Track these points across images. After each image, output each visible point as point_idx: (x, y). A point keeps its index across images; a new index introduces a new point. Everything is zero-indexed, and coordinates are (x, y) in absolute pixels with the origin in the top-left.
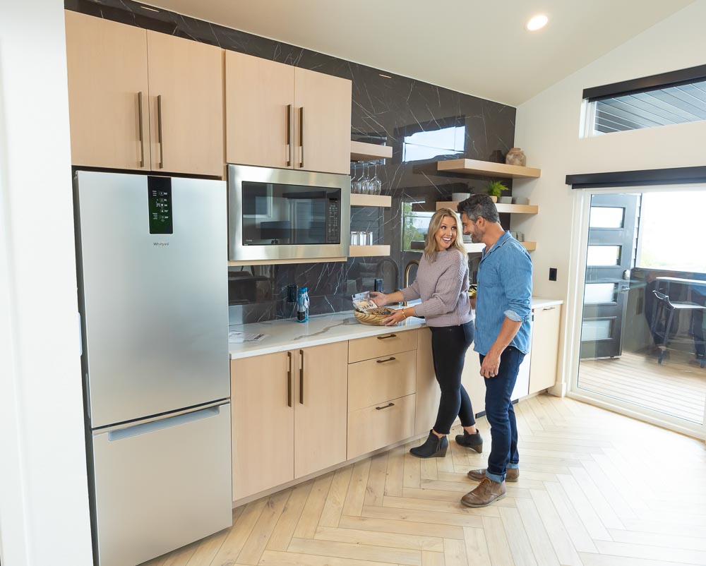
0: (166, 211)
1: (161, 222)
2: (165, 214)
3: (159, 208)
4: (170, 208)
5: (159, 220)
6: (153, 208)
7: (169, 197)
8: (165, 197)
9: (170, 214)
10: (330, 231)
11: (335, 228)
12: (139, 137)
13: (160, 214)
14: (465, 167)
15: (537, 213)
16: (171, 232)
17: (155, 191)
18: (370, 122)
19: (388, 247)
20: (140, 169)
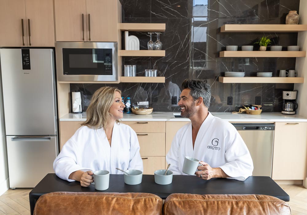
0: (28, 61)
1: (26, 66)
2: (28, 62)
3: (26, 60)
4: (29, 60)
5: (26, 65)
6: (23, 61)
7: (29, 56)
8: (27, 56)
9: (29, 62)
10: (106, 69)
11: (109, 67)
12: (23, 35)
13: (26, 62)
14: (226, 30)
15: (305, 56)
16: (30, 69)
17: (24, 54)
18: (167, 9)
19: (164, 78)
20: (24, 46)
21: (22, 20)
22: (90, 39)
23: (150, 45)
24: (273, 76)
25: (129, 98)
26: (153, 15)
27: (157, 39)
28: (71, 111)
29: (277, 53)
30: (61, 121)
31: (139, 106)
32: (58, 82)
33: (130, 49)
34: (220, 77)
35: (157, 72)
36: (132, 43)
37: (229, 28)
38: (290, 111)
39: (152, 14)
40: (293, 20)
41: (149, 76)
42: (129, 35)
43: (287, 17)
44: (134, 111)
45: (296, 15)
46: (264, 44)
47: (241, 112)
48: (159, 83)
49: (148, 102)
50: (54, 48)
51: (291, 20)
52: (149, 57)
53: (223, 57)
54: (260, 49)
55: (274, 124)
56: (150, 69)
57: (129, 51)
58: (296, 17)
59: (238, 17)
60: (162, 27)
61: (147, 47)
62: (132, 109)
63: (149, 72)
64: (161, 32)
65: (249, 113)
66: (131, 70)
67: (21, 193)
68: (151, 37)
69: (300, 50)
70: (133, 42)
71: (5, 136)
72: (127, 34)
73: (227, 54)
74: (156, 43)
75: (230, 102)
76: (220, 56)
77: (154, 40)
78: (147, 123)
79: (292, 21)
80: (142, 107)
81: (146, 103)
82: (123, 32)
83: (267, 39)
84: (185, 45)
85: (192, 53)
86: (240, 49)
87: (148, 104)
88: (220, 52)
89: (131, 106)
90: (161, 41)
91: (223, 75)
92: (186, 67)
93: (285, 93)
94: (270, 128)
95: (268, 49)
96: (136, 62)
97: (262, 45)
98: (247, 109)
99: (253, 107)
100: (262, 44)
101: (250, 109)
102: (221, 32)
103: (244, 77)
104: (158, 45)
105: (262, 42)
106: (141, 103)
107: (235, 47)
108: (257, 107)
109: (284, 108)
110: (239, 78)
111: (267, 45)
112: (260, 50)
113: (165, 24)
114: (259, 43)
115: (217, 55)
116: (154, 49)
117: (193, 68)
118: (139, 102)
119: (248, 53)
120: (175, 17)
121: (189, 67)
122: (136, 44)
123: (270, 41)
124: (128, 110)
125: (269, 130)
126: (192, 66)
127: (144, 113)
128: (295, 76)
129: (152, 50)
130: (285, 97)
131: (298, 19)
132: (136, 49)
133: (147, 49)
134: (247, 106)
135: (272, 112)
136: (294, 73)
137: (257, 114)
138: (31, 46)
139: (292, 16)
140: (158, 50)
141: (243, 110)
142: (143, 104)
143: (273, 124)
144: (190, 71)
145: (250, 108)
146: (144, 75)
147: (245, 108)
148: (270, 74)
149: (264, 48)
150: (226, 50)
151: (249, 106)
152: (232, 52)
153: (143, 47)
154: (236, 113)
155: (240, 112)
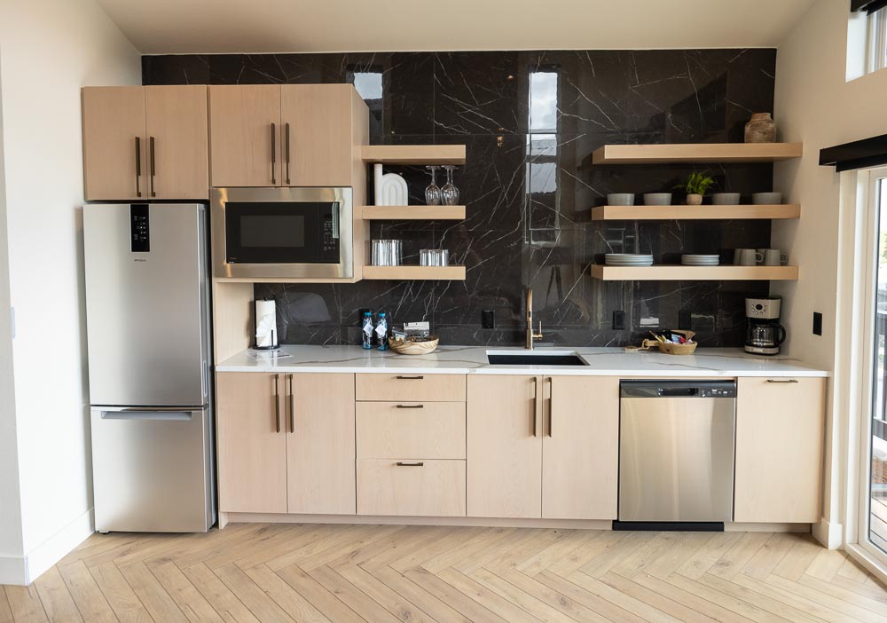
0: (145, 233)
1: (140, 242)
2: (144, 235)
3: (139, 231)
4: (147, 230)
5: (139, 240)
6: (134, 230)
7: (147, 221)
8: (144, 221)
9: (147, 235)
10: (325, 249)
11: (332, 245)
12: (139, 173)
13: (140, 235)
14: (606, 157)
15: (799, 217)
16: (148, 251)
17: (136, 217)
18: (471, 116)
19: (463, 269)
20: (139, 199)
21: (138, 140)
22: (288, 182)
23: (431, 195)
24: (722, 262)
25: (384, 315)
26: (439, 129)
27: (446, 181)
28: (253, 344)
29: (728, 210)
30: (220, 372)
31: (408, 331)
32: (214, 280)
33: (387, 204)
34: (594, 267)
35: (450, 255)
36: (392, 191)
37: (613, 152)
38: (766, 347)
39: (437, 127)
40: (764, 133)
41: (430, 264)
42: (384, 173)
43: (748, 129)
44: (394, 345)
45: (769, 122)
46: (698, 188)
47: (645, 346)
48: (453, 281)
49: (428, 323)
50: (206, 203)
51: (757, 134)
52: (430, 221)
53: (601, 219)
54: (688, 200)
55: (734, 381)
56: (431, 248)
57: (384, 208)
58: (771, 126)
59: (633, 131)
60: (457, 152)
61: (423, 197)
62: (390, 341)
63: (430, 255)
64: (456, 164)
65: (665, 350)
66: (387, 251)
67: (117, 547)
68: (433, 174)
69: (783, 201)
70: (393, 189)
71: (88, 407)
72: (379, 169)
73: (611, 213)
74: (445, 189)
75: (618, 324)
76: (594, 218)
77: (441, 183)
78: (422, 378)
79: (762, 135)
80: (415, 336)
81: (424, 326)
82: (370, 166)
83: (704, 177)
84: (511, 194)
85: (528, 212)
86: (639, 201)
87: (428, 328)
88: (593, 209)
89: (389, 333)
90: (455, 184)
91: (602, 261)
92: (515, 244)
93: (751, 303)
94: (725, 392)
95: (707, 201)
96: (401, 233)
97: (694, 193)
98: (661, 341)
99: (673, 337)
100: (692, 189)
101: (669, 341)
102: (594, 163)
103: (652, 265)
104: (451, 194)
105: (693, 184)
106: (412, 326)
107: (629, 197)
108: (683, 336)
109: (752, 337)
110: (639, 269)
111: (703, 191)
112: (686, 204)
113: (464, 146)
114: (684, 189)
115: (587, 214)
116: (441, 204)
117: (530, 242)
118: (407, 323)
119: (660, 209)
120: (488, 132)
121: (521, 241)
122: (400, 193)
123: (711, 182)
124: (382, 342)
125: (722, 396)
126: (529, 240)
127: (418, 352)
128: (782, 264)
129: (435, 205)
130: (752, 313)
131: (775, 130)
132: (400, 204)
133: (425, 204)
134: (660, 334)
135: (719, 346)
136: (779, 258)
137: (687, 354)
138: (156, 198)
139: (761, 124)
140: (449, 204)
141: (650, 343)
142: (416, 328)
143: (732, 381)
144: (524, 250)
145: (667, 338)
146: (416, 262)
147: (656, 337)
148: (713, 258)
149: (697, 198)
150: (607, 205)
151: (664, 334)
152: (620, 209)
153: (416, 198)
154: (635, 350)
155: (643, 347)
